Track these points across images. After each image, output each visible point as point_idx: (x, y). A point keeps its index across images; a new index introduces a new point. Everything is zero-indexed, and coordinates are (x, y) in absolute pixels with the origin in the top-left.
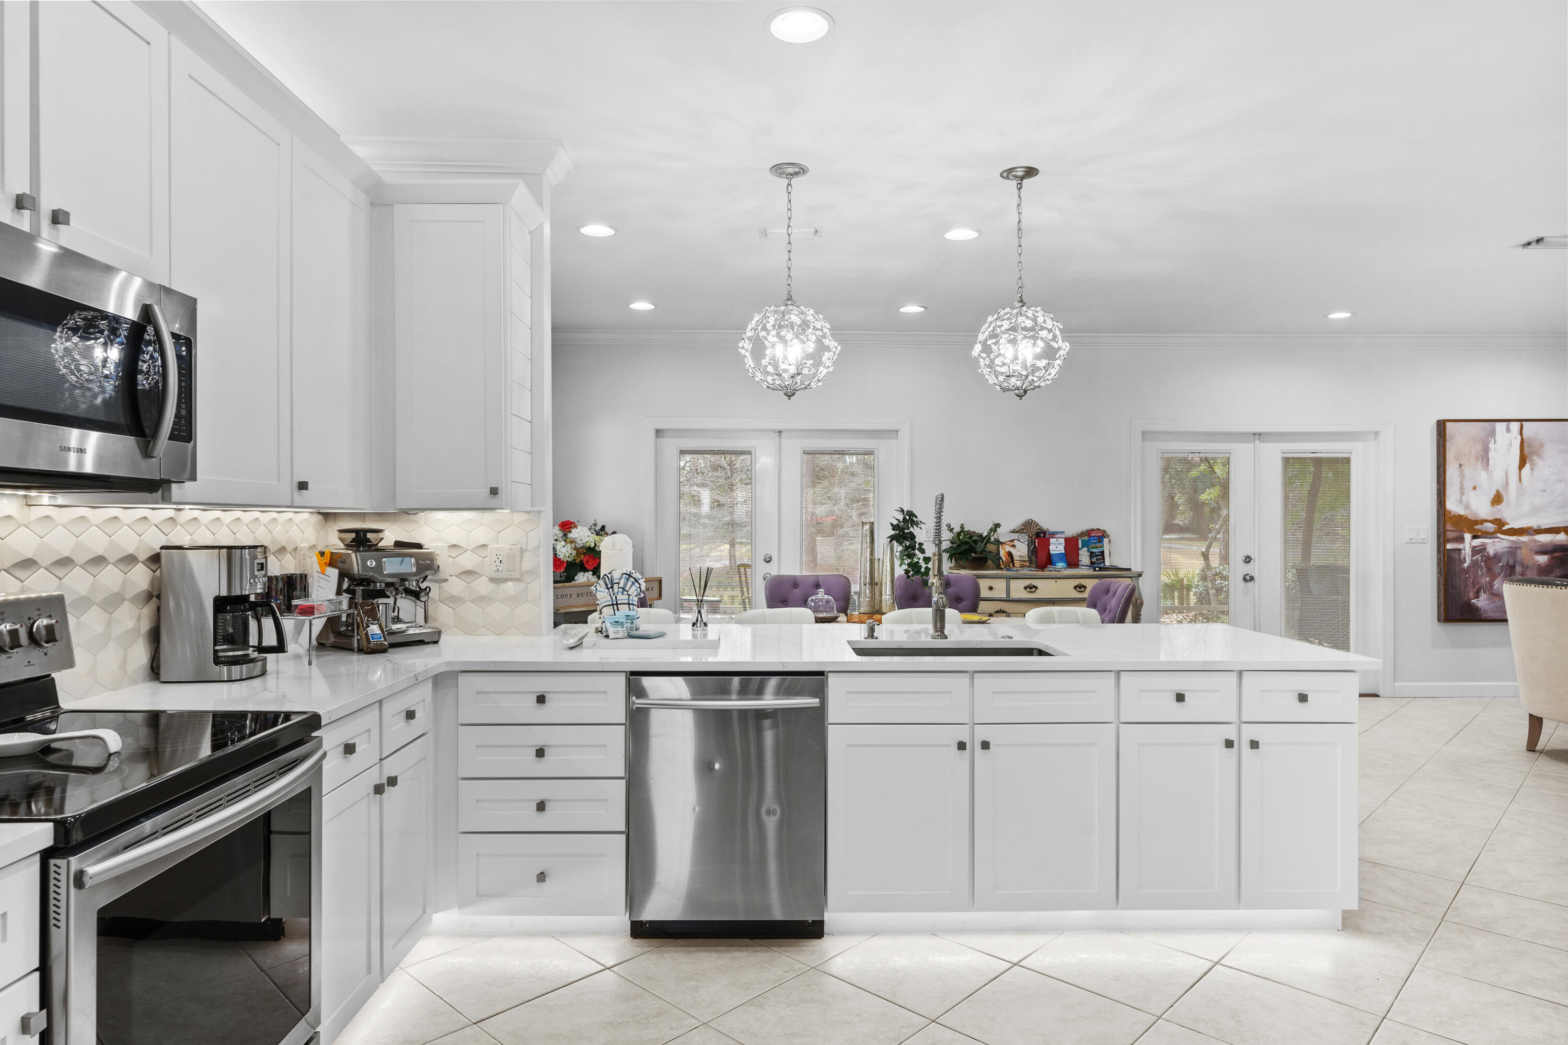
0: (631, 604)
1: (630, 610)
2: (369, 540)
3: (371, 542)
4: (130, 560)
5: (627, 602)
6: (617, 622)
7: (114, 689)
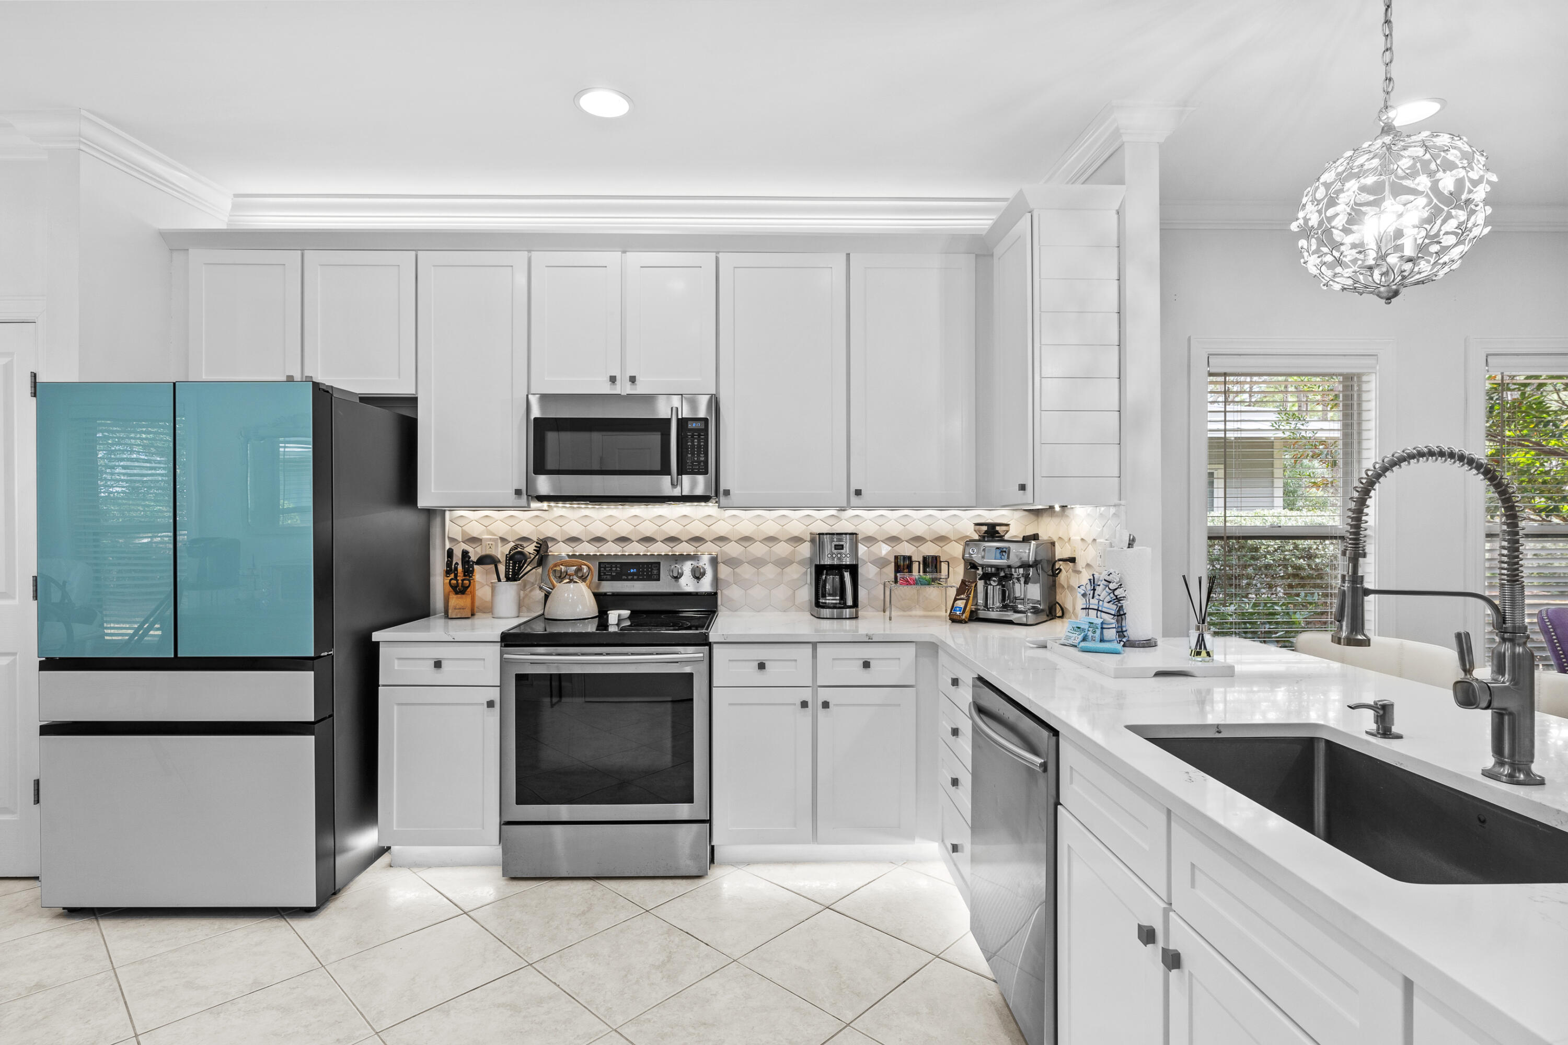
0: (1100, 611)
1: (1097, 617)
2: (997, 532)
3: (999, 533)
4: (797, 540)
5: (1097, 608)
6: (1079, 628)
7: (784, 611)
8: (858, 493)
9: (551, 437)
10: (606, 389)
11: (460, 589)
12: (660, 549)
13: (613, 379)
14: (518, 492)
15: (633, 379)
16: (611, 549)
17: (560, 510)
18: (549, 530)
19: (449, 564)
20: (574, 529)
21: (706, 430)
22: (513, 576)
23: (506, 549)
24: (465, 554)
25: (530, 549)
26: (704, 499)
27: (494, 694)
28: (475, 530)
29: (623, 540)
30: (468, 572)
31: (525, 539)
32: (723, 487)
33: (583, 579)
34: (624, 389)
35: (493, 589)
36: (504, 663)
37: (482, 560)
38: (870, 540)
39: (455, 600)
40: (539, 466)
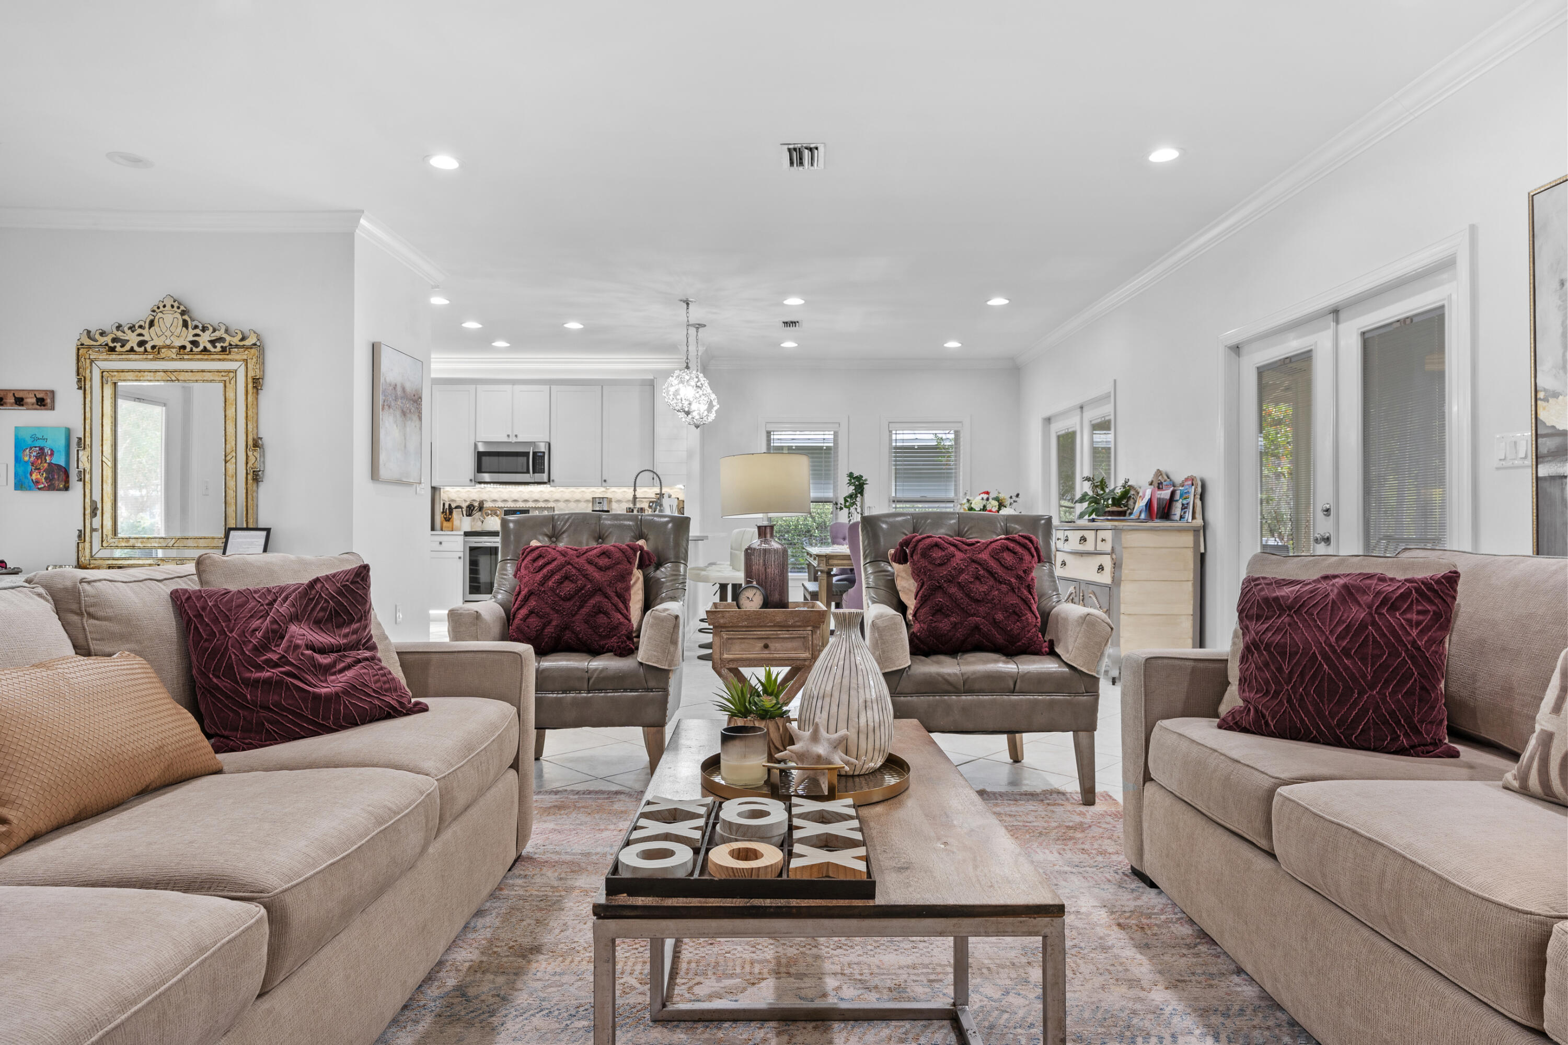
8: (605, 481)
9: (484, 459)
10: (506, 440)
11: (448, 519)
12: (531, 505)
13: (508, 436)
14: (471, 480)
15: (516, 436)
16: (511, 505)
17: (489, 487)
18: (484, 496)
19: (443, 509)
20: (495, 496)
21: (544, 456)
22: (469, 515)
23: (467, 504)
24: (450, 505)
25: (476, 504)
26: (544, 483)
27: (461, 554)
28: (453, 496)
29: (515, 501)
30: (451, 513)
31: (474, 500)
32: (551, 479)
33: (497, 516)
34: (513, 440)
35: (461, 520)
36: (465, 542)
37: (457, 507)
38: (619, 501)
39: (445, 524)
40: (479, 469)
